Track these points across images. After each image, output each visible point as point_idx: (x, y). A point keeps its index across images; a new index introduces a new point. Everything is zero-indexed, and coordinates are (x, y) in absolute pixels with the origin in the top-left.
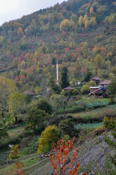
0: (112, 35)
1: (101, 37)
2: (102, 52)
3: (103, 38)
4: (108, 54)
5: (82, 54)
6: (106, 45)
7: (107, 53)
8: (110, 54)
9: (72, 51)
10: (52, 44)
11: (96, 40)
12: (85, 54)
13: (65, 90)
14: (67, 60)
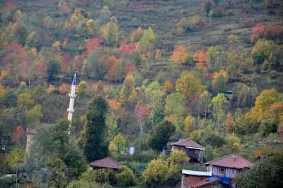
0: (228, 22)
1: (194, 20)
2: (199, 66)
3: (200, 24)
4: (216, 75)
5: (138, 63)
6: (211, 49)
7: (211, 72)
8: (221, 77)
9: (107, 49)
10: (48, 20)
11: (180, 30)
12: (148, 65)
13: (95, 168)
14: (92, 74)
